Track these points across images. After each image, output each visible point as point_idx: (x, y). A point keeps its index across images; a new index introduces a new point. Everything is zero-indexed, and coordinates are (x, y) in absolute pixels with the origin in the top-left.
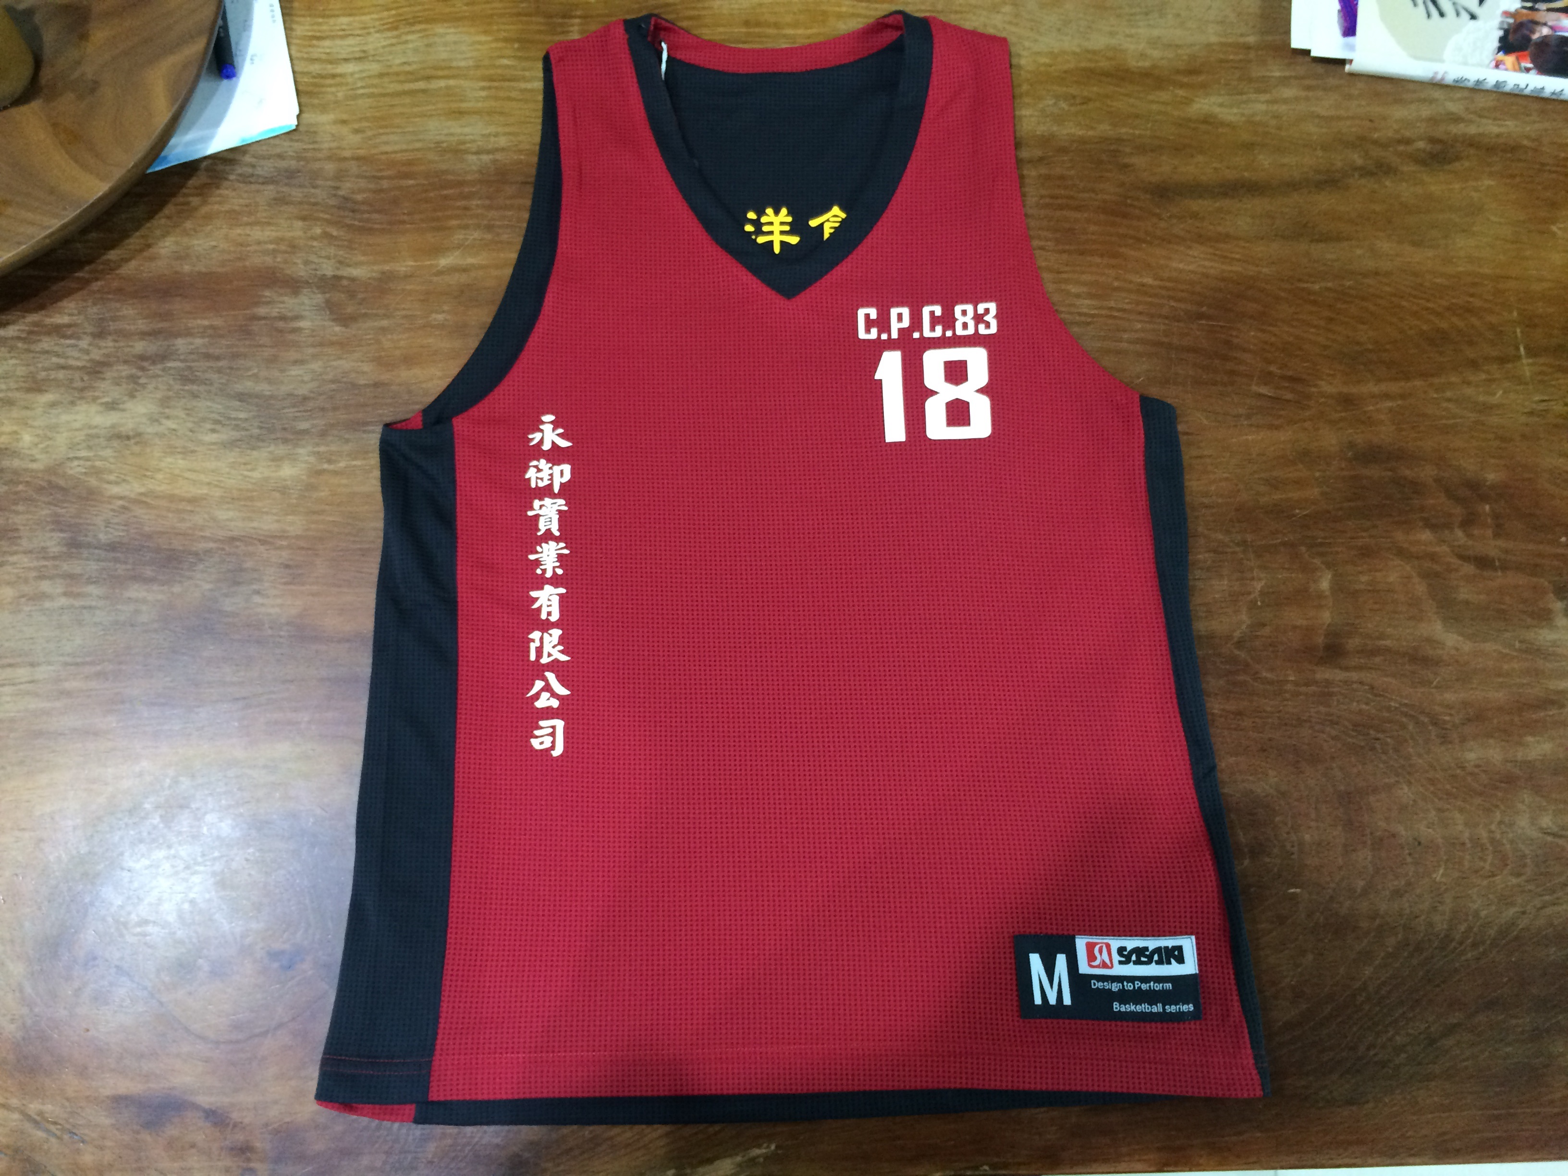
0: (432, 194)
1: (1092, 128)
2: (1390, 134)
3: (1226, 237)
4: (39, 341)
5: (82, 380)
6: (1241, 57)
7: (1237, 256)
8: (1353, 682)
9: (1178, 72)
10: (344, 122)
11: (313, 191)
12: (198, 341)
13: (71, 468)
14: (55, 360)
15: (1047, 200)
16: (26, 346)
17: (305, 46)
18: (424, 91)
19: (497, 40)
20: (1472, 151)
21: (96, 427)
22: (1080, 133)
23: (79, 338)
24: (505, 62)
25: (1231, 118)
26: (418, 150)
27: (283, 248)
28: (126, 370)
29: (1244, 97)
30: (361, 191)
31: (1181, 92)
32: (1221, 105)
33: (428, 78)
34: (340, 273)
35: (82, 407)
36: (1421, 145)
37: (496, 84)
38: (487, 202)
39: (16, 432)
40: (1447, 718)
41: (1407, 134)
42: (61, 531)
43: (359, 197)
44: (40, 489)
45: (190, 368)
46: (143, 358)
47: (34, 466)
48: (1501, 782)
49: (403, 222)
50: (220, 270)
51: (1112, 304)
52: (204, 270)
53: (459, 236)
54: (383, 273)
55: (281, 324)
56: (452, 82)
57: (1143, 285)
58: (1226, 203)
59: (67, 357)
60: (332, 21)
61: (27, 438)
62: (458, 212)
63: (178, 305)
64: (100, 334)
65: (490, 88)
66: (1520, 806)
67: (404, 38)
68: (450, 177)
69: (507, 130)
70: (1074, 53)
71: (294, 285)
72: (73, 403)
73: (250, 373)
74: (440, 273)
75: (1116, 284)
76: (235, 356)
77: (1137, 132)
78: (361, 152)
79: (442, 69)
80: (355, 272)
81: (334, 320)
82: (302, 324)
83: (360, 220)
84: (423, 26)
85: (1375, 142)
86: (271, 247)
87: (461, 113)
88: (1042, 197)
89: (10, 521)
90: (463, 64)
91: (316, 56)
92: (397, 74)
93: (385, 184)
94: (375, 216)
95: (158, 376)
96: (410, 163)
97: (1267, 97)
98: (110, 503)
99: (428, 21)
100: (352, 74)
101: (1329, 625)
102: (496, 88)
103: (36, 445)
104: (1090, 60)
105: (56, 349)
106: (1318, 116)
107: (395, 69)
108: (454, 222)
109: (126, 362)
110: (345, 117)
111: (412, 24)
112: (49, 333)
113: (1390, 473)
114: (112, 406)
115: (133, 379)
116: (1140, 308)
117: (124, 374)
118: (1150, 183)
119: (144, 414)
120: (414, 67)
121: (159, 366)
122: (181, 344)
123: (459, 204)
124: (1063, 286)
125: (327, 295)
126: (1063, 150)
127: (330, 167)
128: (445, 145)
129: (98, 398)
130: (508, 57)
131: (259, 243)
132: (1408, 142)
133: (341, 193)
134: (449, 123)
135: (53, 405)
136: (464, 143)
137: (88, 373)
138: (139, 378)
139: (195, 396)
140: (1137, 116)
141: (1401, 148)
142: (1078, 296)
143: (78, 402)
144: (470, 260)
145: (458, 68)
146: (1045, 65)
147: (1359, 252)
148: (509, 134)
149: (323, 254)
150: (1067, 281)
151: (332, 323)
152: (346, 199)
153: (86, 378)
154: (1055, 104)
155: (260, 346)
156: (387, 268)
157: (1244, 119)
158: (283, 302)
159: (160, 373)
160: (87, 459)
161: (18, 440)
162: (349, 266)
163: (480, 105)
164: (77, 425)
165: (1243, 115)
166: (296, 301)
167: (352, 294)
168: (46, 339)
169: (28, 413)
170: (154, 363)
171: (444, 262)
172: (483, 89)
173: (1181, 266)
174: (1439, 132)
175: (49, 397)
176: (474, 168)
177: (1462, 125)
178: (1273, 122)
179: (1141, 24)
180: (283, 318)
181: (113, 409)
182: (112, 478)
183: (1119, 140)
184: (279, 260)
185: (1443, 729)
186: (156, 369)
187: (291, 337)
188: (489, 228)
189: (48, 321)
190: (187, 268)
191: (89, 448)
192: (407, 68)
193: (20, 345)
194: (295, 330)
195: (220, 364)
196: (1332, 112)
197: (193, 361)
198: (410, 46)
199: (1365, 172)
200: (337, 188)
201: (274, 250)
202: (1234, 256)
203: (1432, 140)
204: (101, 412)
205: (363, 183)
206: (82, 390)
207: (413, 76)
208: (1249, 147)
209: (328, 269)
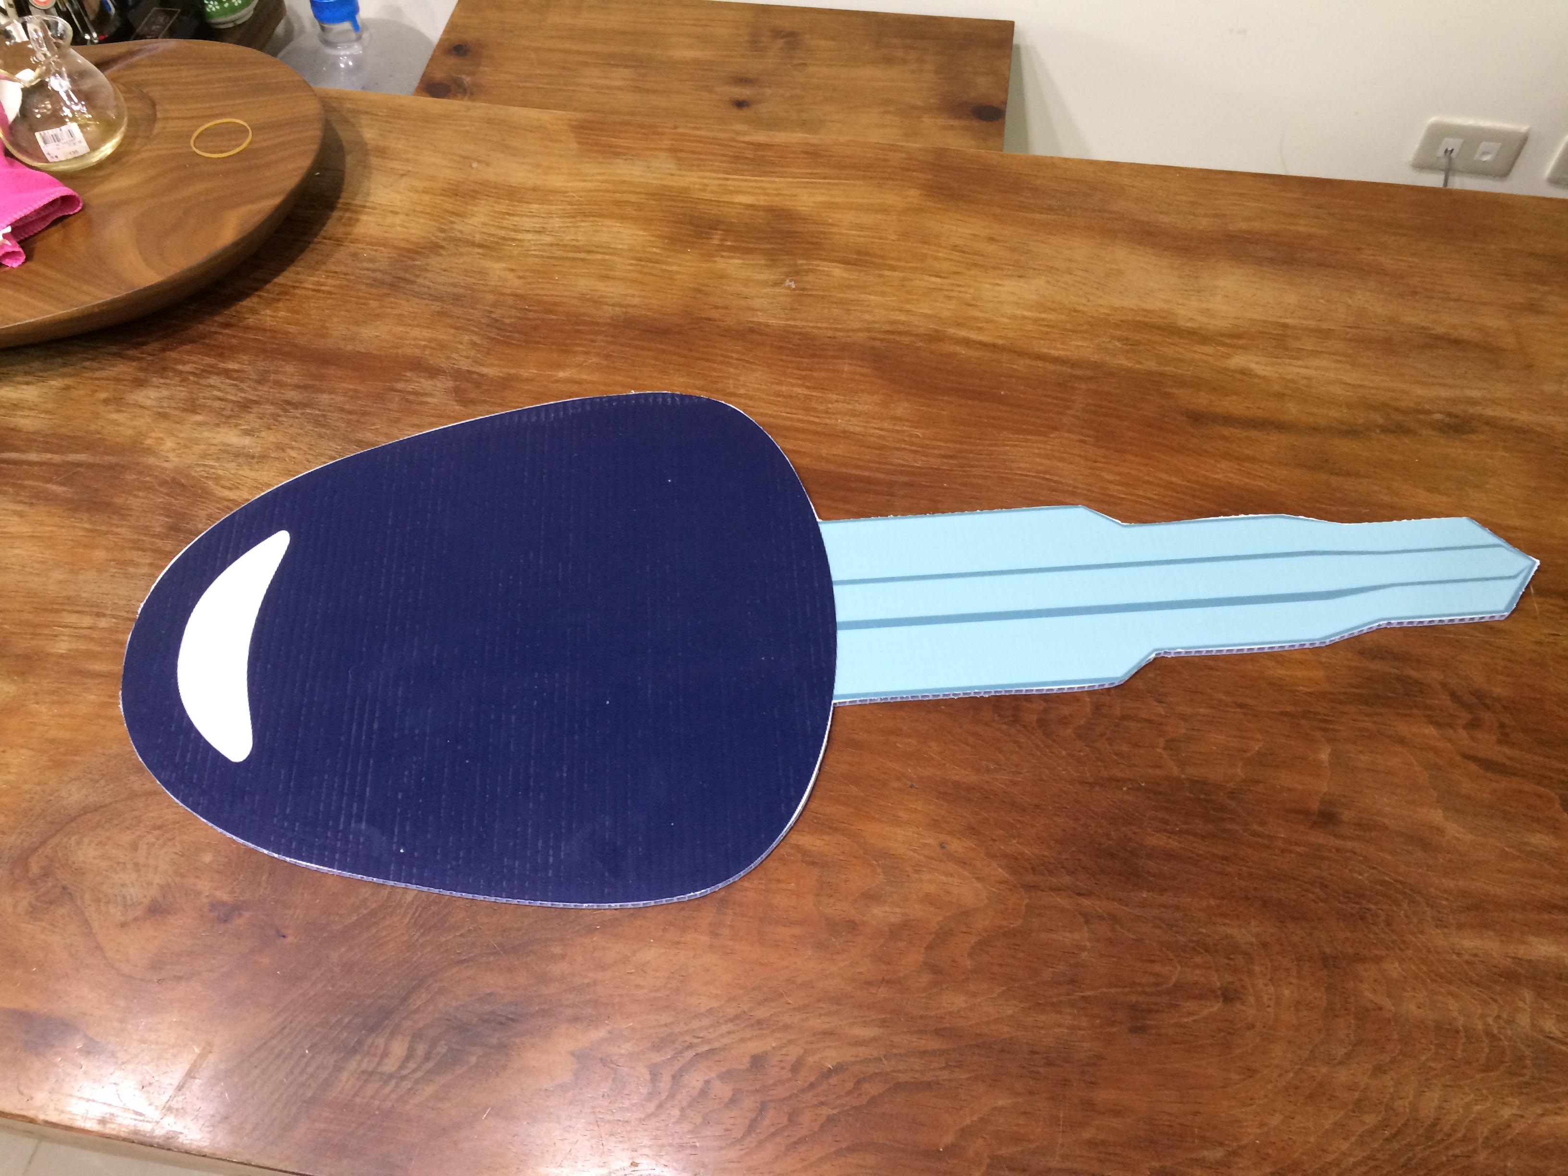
0: (567, 328)
1: (1140, 363)
2: (1411, 405)
3: (1252, 459)
4: (209, 378)
5: (232, 410)
6: (1280, 332)
7: (1262, 475)
8: (1347, 851)
9: (1223, 335)
10: (512, 270)
11: (472, 311)
12: (339, 399)
13: (196, 472)
14: (216, 393)
15: (1093, 408)
16: (196, 379)
17: (498, 218)
18: (583, 260)
19: (652, 236)
20: (1487, 428)
21: (229, 445)
22: (1130, 365)
23: (242, 381)
24: (654, 250)
25: (1265, 373)
26: (566, 297)
27: (433, 345)
28: (270, 409)
29: (1279, 361)
30: (510, 317)
31: (1222, 349)
32: (1257, 363)
33: (589, 252)
34: (473, 369)
35: (223, 430)
36: (1439, 416)
37: (643, 263)
38: (610, 339)
39: (162, 439)
40: (1444, 903)
41: (1427, 407)
42: (168, 516)
43: (507, 321)
44: (163, 483)
45: (324, 416)
46: (288, 403)
47: (166, 465)
48: (1500, 976)
49: (538, 343)
50: (375, 352)
51: (1141, 493)
52: (363, 350)
53: (580, 359)
54: (509, 374)
55: (411, 397)
56: (607, 257)
57: (1171, 483)
58: (1254, 434)
59: (227, 393)
60: (525, 205)
61: (169, 444)
62: (586, 342)
63: (332, 371)
64: (261, 381)
65: (637, 265)
66: (1521, 1004)
67: (579, 224)
68: (587, 318)
69: (643, 294)
70: (1132, 310)
71: (433, 372)
72: (218, 425)
73: (373, 428)
74: (557, 381)
75: (1146, 478)
76: (365, 414)
77: (1180, 371)
78: (520, 292)
79: (602, 247)
80: (485, 370)
81: (456, 401)
82: (429, 400)
83: (502, 336)
84: (596, 219)
85: (1396, 409)
86: (424, 343)
87: (607, 278)
88: (1088, 405)
89: (128, 502)
90: (620, 246)
91: (505, 225)
92: (565, 246)
93: (531, 315)
94: (517, 335)
95: (297, 418)
96: (555, 304)
97: (1300, 363)
98: (218, 502)
99: (603, 216)
100: (529, 241)
101: (1325, 794)
102: (643, 266)
103: (174, 450)
104: (1145, 316)
105: (220, 385)
106: (1346, 383)
107: (566, 243)
108: (579, 349)
109: (272, 403)
110: (514, 267)
111: (588, 216)
112: (218, 374)
113: (1395, 671)
114: (247, 433)
115: (275, 416)
116: (1167, 500)
117: (269, 411)
118: (1187, 409)
119: (273, 443)
120: (581, 243)
121: (300, 411)
122: (324, 398)
123: (588, 337)
124: (1098, 472)
125: (458, 383)
126: (1112, 375)
127: (490, 297)
128: (588, 297)
129: (240, 425)
130: (656, 247)
131: (415, 339)
132: (1428, 412)
133: (494, 316)
134: (597, 283)
135: (200, 424)
136: (604, 297)
137: (239, 407)
138: (280, 416)
139: (321, 436)
140: (1182, 360)
141: (1421, 417)
142: (1111, 482)
143: (222, 425)
144: (584, 377)
145: (616, 249)
146: (1104, 313)
147: (1376, 488)
148: (643, 297)
149: (464, 354)
150: (1101, 469)
151: (455, 403)
152: (496, 320)
153: (236, 409)
154: (1110, 342)
155: (389, 410)
156: (513, 371)
157: (1277, 375)
158: (419, 382)
159: (298, 415)
160: (213, 467)
161: (161, 444)
162: (483, 365)
163: (626, 274)
164: (215, 442)
165: (1277, 372)
166: (430, 382)
167: (478, 385)
168: (215, 377)
169: (178, 426)
170: (296, 408)
171: (561, 374)
172: (631, 265)
173: (1208, 474)
174: (1457, 410)
175: (199, 418)
176: (607, 315)
177: (1479, 408)
178: (1304, 382)
179: (1193, 298)
180: (416, 393)
181: (249, 435)
182: (228, 484)
183: (1162, 374)
184: (427, 353)
185: (1439, 912)
186: (297, 413)
187: (417, 407)
188: (607, 357)
189: (222, 365)
190: (349, 347)
191: (218, 459)
192: (574, 243)
193: (191, 378)
194: (422, 403)
195: (350, 417)
196: (1359, 382)
197: (329, 411)
198: (582, 229)
199: (1385, 430)
200: (492, 312)
201: (424, 346)
202: (1259, 474)
203: (1449, 415)
204: (239, 436)
205: (513, 312)
206: (229, 417)
207: (578, 249)
208: (1280, 396)
209: (464, 365)
